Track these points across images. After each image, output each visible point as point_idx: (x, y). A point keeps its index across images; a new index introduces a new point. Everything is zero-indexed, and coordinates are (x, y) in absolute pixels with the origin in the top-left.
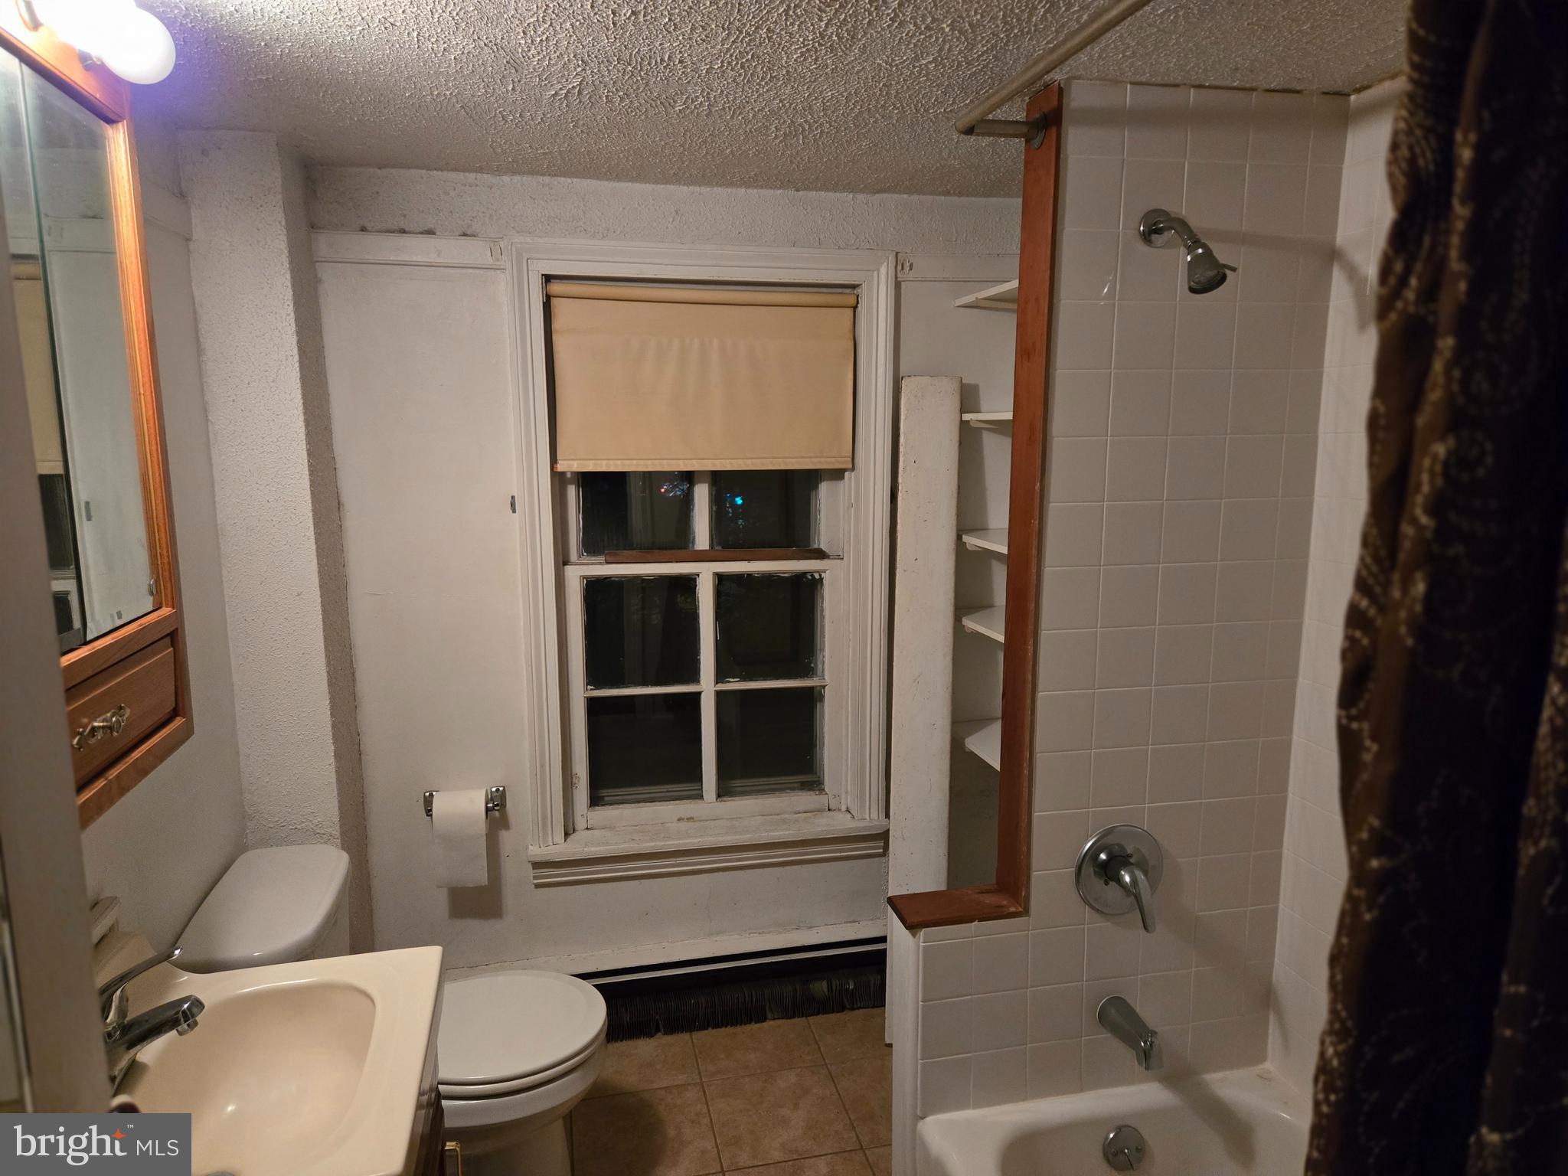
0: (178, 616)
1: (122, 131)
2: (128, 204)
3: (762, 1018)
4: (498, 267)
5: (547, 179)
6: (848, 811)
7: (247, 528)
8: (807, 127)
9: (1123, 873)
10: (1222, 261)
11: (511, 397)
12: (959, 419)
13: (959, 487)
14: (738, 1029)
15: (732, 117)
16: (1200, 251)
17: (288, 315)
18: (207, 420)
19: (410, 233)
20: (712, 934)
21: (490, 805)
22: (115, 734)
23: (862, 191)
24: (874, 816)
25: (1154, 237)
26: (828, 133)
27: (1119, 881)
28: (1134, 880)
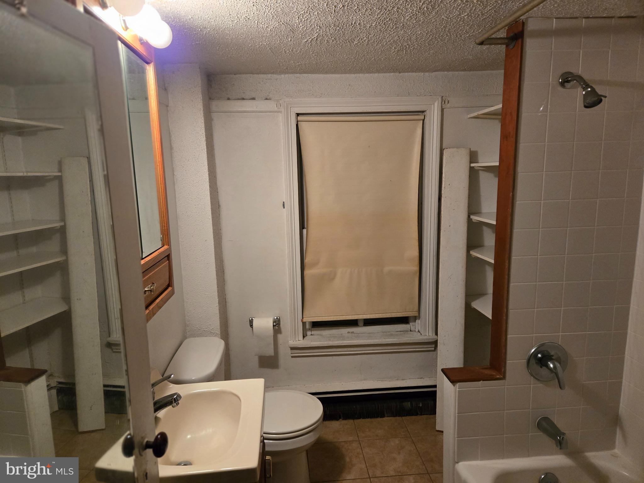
0: (170, 249)
1: (152, 67)
2: (154, 94)
3: (383, 416)
4: (279, 111)
5: (298, 75)
6: (419, 331)
7: (188, 215)
8: (408, 47)
9: (549, 363)
10: (600, 94)
11: (283, 162)
12: (469, 166)
13: (469, 195)
14: (373, 420)
15: (377, 45)
16: (589, 89)
17: (203, 133)
18: (174, 175)
19: (246, 99)
20: (362, 380)
21: (275, 324)
22: (152, 293)
23: (427, 71)
24: (431, 334)
25: (566, 84)
26: (416, 48)
27: (548, 366)
28: (555, 367)
